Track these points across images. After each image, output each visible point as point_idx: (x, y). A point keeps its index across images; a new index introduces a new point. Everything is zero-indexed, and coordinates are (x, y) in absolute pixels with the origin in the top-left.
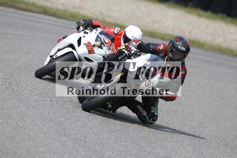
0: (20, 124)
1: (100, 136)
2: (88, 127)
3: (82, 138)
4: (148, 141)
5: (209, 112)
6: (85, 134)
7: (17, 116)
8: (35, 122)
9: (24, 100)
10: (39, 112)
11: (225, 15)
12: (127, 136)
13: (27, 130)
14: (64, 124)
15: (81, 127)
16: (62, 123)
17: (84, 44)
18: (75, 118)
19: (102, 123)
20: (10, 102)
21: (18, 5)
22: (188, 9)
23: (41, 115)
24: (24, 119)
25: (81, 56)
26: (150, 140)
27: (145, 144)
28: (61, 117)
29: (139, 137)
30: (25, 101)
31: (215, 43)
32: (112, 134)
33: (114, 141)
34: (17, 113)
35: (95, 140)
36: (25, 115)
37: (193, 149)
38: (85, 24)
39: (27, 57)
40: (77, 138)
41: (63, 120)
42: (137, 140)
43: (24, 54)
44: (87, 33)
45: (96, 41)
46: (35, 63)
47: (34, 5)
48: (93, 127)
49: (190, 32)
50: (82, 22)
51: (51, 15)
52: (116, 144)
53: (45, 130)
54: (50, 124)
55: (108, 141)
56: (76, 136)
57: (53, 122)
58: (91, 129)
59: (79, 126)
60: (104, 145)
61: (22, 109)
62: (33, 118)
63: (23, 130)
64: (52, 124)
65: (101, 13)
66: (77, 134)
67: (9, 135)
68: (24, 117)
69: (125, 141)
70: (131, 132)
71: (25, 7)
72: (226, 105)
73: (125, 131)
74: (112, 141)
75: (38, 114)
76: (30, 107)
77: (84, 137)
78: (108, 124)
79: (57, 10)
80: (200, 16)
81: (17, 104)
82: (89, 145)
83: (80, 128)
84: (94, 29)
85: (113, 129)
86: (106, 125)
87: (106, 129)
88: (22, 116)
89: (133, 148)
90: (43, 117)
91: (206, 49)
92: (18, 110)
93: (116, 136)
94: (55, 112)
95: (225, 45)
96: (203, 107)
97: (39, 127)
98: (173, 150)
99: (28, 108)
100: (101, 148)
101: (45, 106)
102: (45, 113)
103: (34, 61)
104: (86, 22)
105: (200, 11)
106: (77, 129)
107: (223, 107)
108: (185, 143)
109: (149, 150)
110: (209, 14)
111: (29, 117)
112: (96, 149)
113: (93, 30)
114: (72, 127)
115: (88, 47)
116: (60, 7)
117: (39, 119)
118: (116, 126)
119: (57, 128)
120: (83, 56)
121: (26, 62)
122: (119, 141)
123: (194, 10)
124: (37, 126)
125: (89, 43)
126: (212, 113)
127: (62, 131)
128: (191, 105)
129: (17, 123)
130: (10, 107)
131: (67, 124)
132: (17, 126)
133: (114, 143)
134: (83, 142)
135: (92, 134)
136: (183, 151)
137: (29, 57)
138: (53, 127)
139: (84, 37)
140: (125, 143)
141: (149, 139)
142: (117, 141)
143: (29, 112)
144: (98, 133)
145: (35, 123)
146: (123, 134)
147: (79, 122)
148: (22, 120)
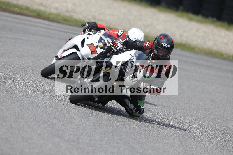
0: (14, 125)
1: (93, 138)
2: (81, 129)
3: (75, 139)
4: (140, 143)
5: (200, 113)
6: (77, 135)
7: (11, 117)
8: (29, 123)
9: (17, 102)
10: (33, 114)
11: (215, 19)
12: (119, 138)
13: (21, 132)
14: (57, 126)
15: (74, 128)
16: (55, 125)
17: (87, 45)
18: (69, 120)
19: (94, 125)
20: (4, 104)
21: (12, 9)
22: (179, 13)
23: (34, 117)
24: (18, 120)
25: (84, 56)
26: (142, 142)
27: (137, 145)
28: (55, 119)
29: (131, 138)
30: (19, 103)
31: (206, 47)
32: (105, 136)
33: (107, 143)
34: (12, 115)
35: (88, 142)
36: (19, 117)
37: (184, 151)
38: (89, 27)
39: (21, 60)
40: (71, 139)
41: (56, 121)
42: (129, 142)
43: (18, 57)
44: (91, 35)
45: (99, 42)
46: (29, 66)
47: (27, 8)
48: (86, 128)
49: (181, 36)
50: (86, 24)
51: (44, 19)
52: (109, 145)
53: (39, 132)
54: (44, 125)
55: (101, 142)
56: (69, 137)
57: (46, 124)
58: (84, 131)
59: (72, 127)
60: (96, 146)
61: (16, 111)
62: (27, 120)
63: (17, 131)
64: (46, 125)
65: (94, 17)
66: (70, 136)
67: (4, 136)
68: (18, 118)
69: (117, 143)
70: (123, 134)
71: (18, 11)
72: (216, 108)
73: (117, 132)
74: (104, 143)
75: (32, 116)
76: (24, 108)
77: (77, 138)
78: (101, 126)
79: (50, 14)
80: (191, 19)
81: (12, 106)
82: (82, 147)
83: (73, 130)
84: (98, 31)
85: (105, 130)
86: (98, 126)
87: (98, 131)
88: (16, 117)
89: (126, 149)
90: (36, 119)
91: (197, 53)
92: (12, 112)
93: (108, 138)
94: (49, 114)
95: (215, 49)
96: (194, 109)
97: (33, 128)
98: (164, 151)
99: (22, 109)
100: (94, 149)
101: (38, 108)
102: (38, 115)
103: (28, 63)
104: (91, 25)
105: (191, 15)
106: (70, 130)
107: (213, 109)
108: (176, 145)
109: (141, 151)
110: (200, 18)
111: (23, 119)
112: (89, 150)
113: (96, 32)
114: (65, 128)
115: (91, 48)
116: (53, 11)
117: (33, 120)
118: (108, 128)
119: (50, 129)
120: (86, 57)
121: (20, 65)
122: (111, 142)
123: (185, 14)
124: (30, 127)
125: (92, 44)
126: (202, 115)
127: (55, 133)
128: (182, 107)
129: (11, 125)
130: (4, 109)
131: (61, 126)
132: (12, 128)
133: (107, 144)
134: (76, 143)
135: (85, 135)
136: (175, 152)
137: (22, 60)
138: (47, 128)
139: (88, 38)
140: (117, 145)
141: (141, 140)
142: (110, 143)
143: (23, 114)
144: (90, 134)
145: (29, 125)
146: (116, 136)
147: (72, 124)
148: (16, 121)
